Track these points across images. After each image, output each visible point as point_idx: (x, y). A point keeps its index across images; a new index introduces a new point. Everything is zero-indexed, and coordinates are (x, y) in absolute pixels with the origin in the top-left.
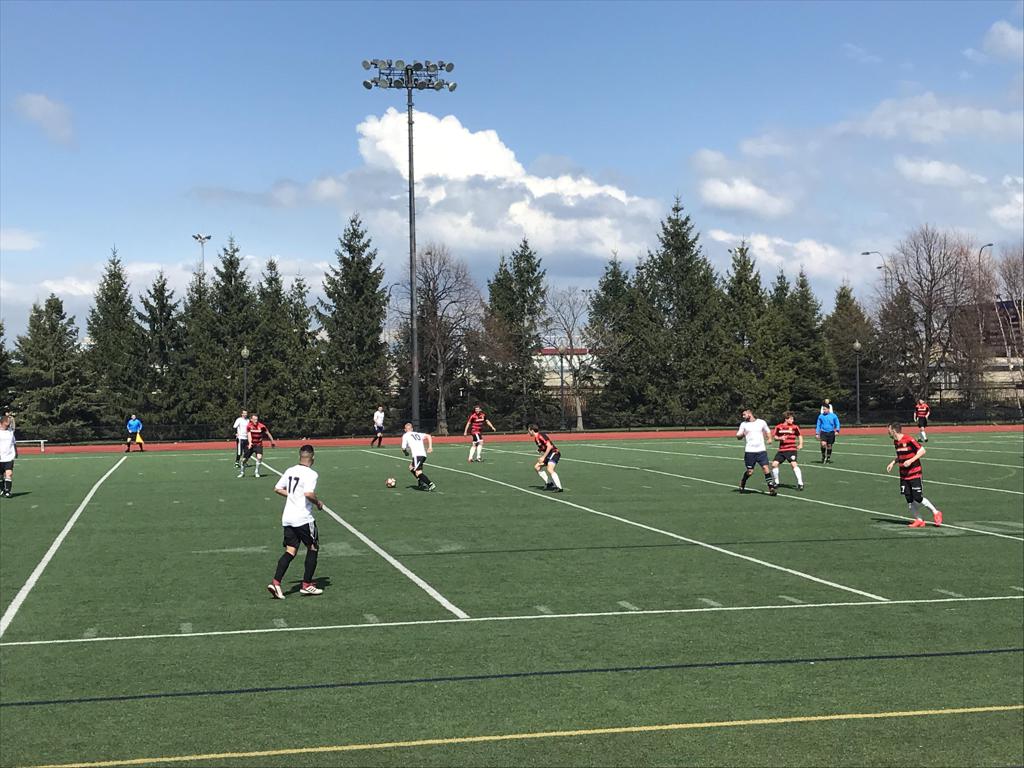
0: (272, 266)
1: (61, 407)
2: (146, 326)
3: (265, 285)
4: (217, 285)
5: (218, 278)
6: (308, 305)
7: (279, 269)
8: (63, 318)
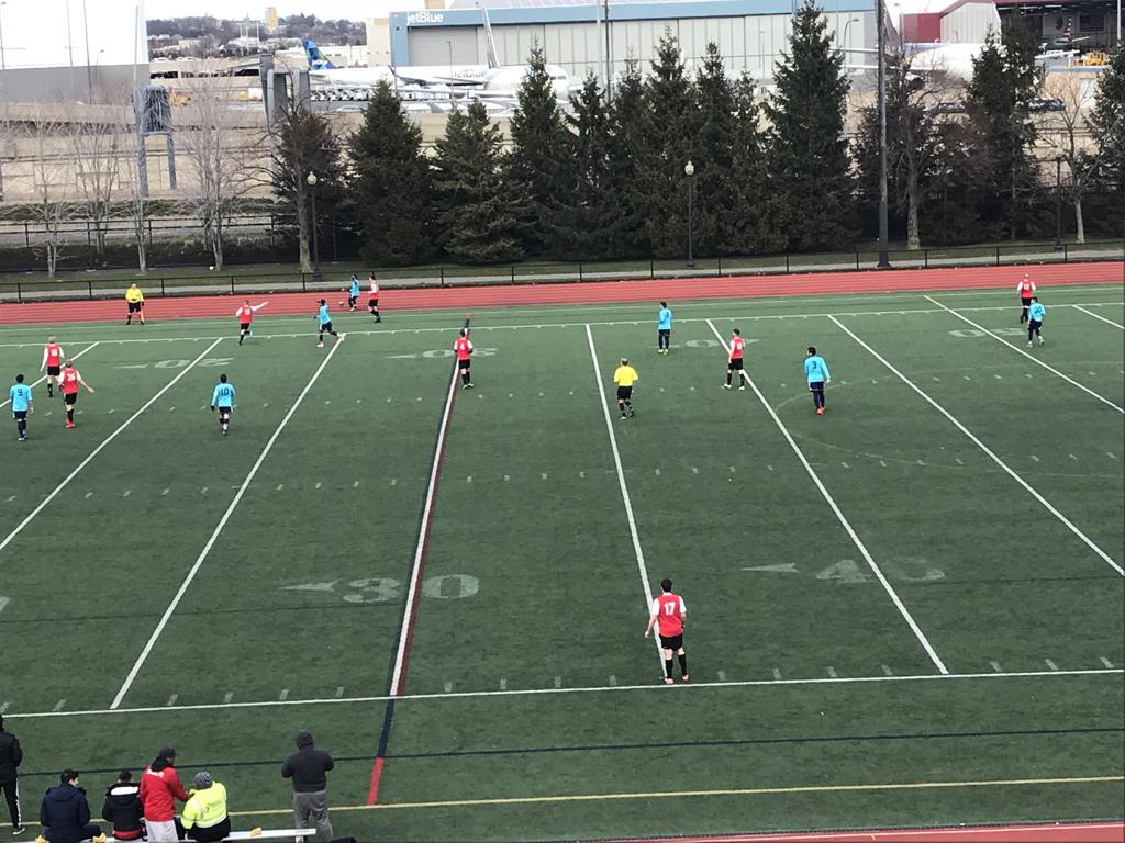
0: (712, 48)
1: (491, 225)
3: (705, 72)
4: (654, 81)
5: (655, 75)
8: (487, 123)
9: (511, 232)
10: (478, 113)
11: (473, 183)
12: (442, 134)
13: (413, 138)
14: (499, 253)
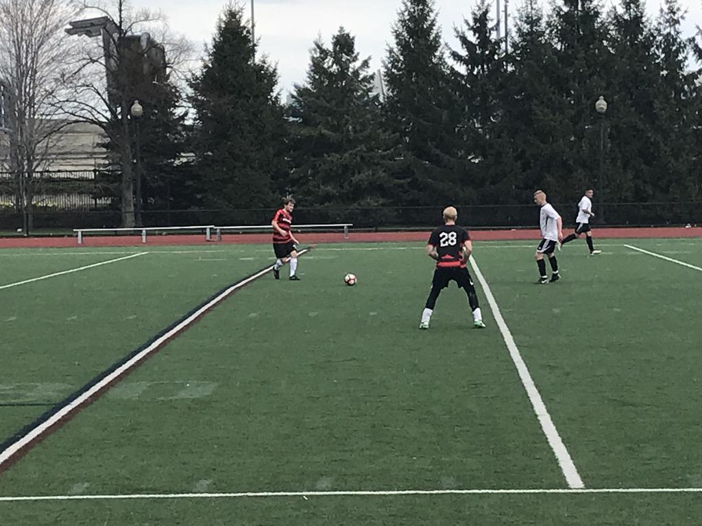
4: (558, 12)
6: (683, 37)
8: (355, 59)
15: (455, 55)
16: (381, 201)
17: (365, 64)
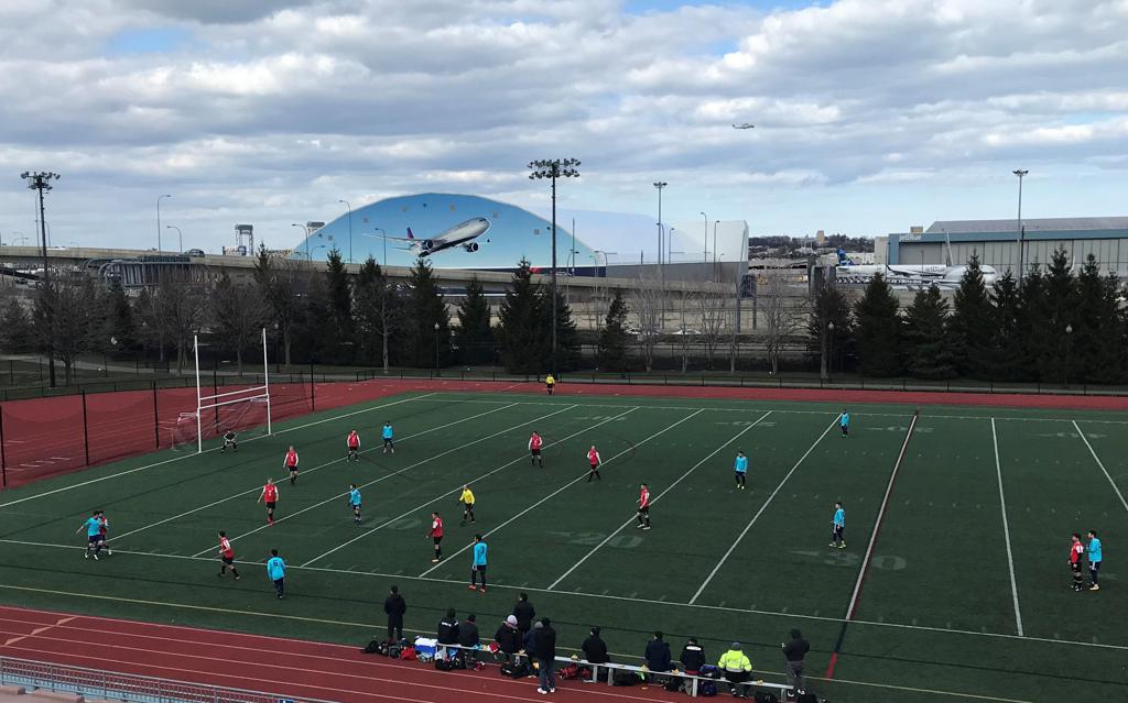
0: (1091, 257)
1: (938, 357)
2: (995, 304)
3: (1085, 271)
5: (1050, 272)
7: (1097, 260)
8: (939, 298)
9: (949, 361)
10: (934, 291)
11: (929, 332)
12: (911, 303)
13: (893, 304)
14: (941, 373)
15: (992, 297)
16: (950, 367)
17: (945, 301)
